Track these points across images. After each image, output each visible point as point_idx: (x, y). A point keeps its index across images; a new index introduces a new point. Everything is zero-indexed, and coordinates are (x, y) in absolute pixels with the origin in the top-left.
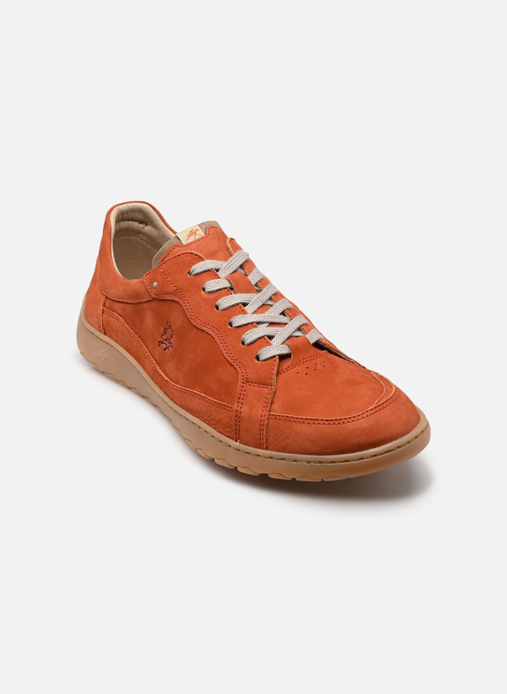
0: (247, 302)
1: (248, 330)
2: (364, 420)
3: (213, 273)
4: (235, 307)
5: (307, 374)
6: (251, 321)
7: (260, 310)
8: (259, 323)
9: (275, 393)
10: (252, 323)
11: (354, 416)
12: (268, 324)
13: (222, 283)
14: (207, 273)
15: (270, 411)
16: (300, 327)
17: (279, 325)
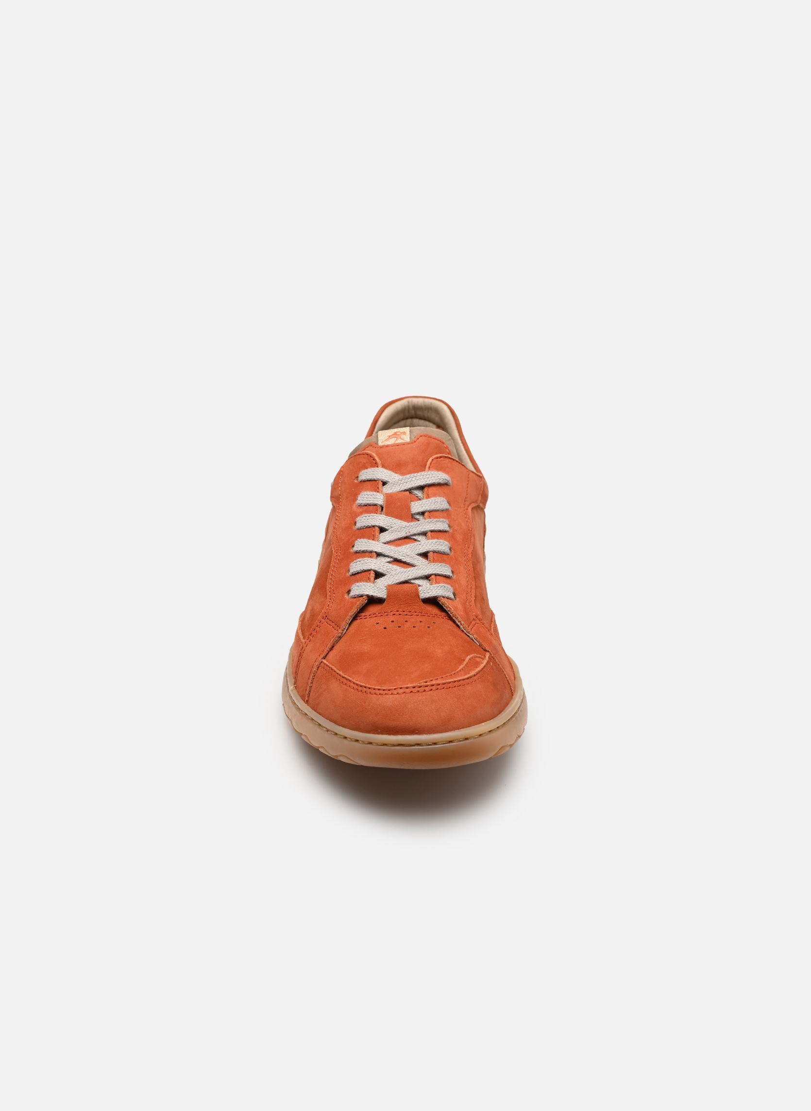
0: (386, 528)
1: (359, 558)
2: (391, 697)
3: (376, 484)
4: (370, 529)
5: (385, 628)
6: (370, 549)
7: (398, 542)
8: (379, 555)
9: (340, 638)
10: (371, 552)
11: (384, 688)
12: (392, 559)
13: (378, 499)
14: (371, 482)
15: (324, 658)
16: (430, 575)
17: (402, 564)
